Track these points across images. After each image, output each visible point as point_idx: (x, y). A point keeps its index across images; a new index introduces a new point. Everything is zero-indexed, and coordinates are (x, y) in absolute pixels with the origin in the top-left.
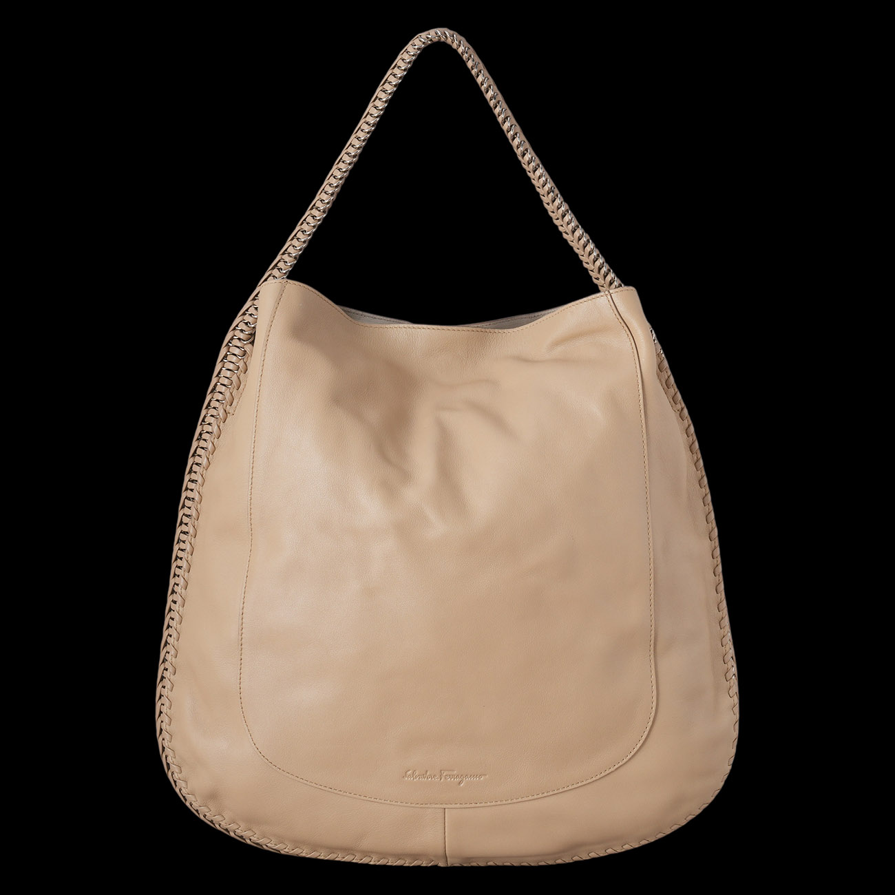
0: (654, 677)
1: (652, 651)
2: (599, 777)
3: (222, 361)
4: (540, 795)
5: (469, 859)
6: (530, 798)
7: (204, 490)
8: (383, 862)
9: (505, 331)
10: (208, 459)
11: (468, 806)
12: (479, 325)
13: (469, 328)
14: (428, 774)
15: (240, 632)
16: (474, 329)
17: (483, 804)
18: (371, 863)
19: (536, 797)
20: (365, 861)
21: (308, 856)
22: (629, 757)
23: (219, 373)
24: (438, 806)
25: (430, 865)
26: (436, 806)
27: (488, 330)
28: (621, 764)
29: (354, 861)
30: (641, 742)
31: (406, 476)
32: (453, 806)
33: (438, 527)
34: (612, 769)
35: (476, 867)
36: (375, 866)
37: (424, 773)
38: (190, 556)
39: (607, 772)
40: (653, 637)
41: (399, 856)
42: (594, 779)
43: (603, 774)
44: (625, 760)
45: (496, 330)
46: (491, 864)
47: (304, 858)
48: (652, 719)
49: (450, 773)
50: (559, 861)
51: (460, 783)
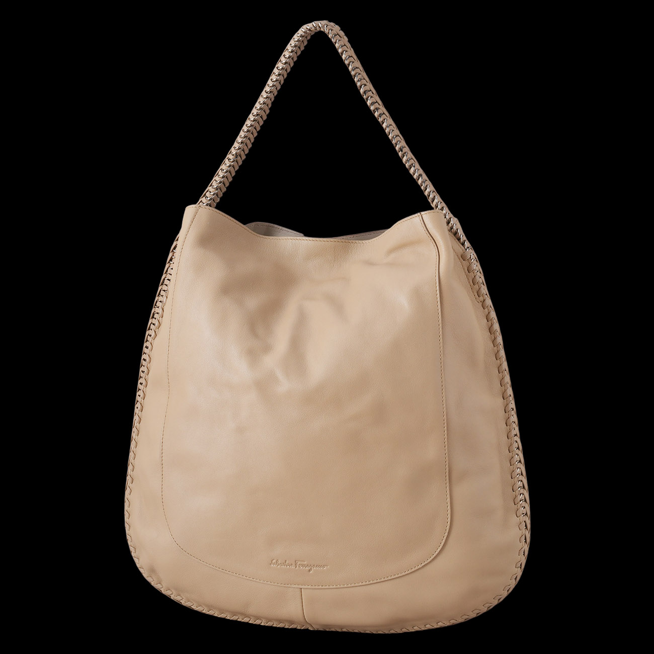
0: (449, 499)
1: (448, 480)
2: (410, 571)
3: (169, 262)
4: (368, 583)
5: (327, 626)
6: (360, 584)
7: (152, 355)
8: (270, 624)
9: (363, 241)
10: (155, 332)
11: (317, 587)
12: (344, 237)
13: (335, 240)
14: (287, 563)
15: (161, 455)
16: (339, 240)
17: (327, 587)
18: (262, 624)
19: (364, 583)
20: (258, 622)
21: (219, 616)
22: (432, 558)
23: (167, 271)
24: (296, 586)
25: (302, 628)
26: (294, 586)
27: (350, 241)
28: (426, 562)
29: (250, 622)
30: (441, 547)
31: (267, 348)
32: (306, 587)
33: (285, 385)
34: (420, 566)
35: (335, 632)
36: (264, 626)
37: (284, 562)
38: (142, 400)
39: (416, 568)
40: (447, 469)
41: (280, 621)
42: (407, 573)
43: (413, 570)
44: (429, 560)
45: (357, 241)
46: (344, 630)
47: (216, 617)
48: (447, 531)
49: (303, 563)
50: (392, 632)
51: (309, 571)
